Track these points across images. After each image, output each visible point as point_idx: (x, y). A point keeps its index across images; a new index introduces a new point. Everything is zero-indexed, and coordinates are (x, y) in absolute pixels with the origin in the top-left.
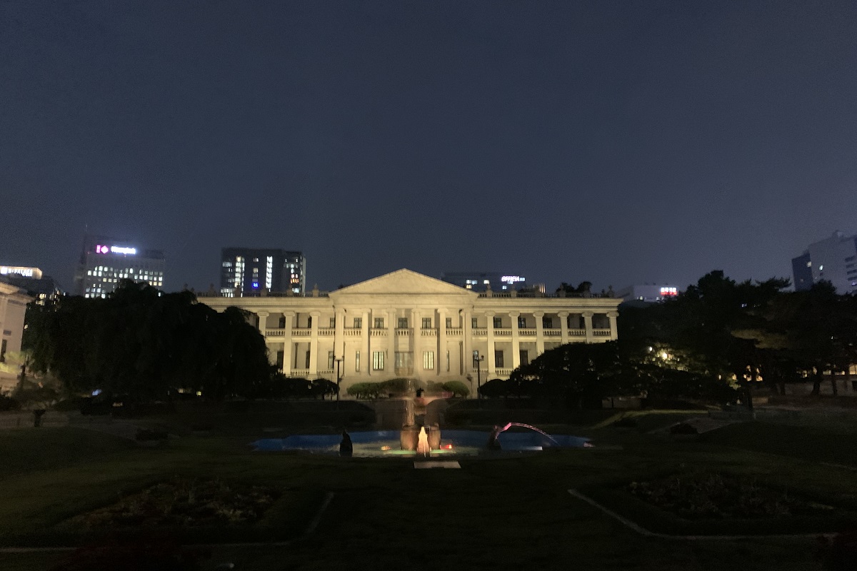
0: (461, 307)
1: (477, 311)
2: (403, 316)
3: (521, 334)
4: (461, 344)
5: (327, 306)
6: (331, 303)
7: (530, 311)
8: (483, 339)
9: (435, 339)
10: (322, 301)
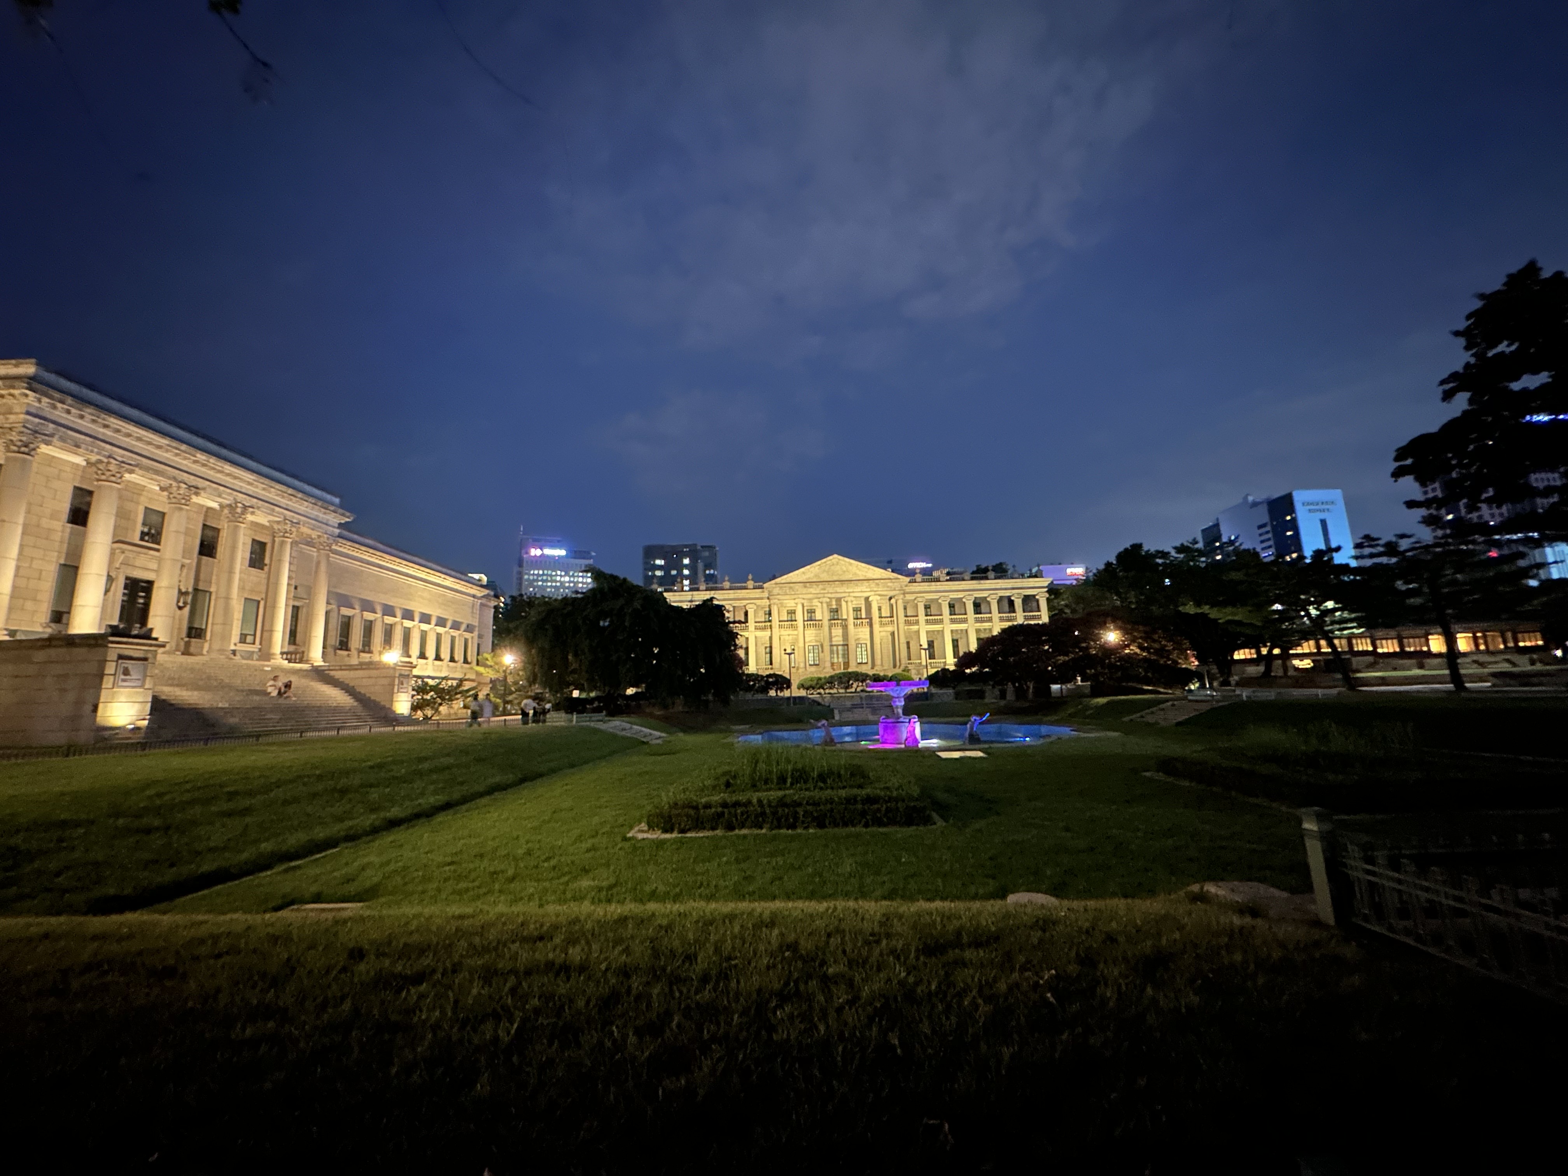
0: (891, 593)
1: (909, 597)
2: (834, 607)
3: (953, 621)
4: (893, 634)
5: (762, 599)
6: (766, 595)
7: (960, 595)
8: (915, 628)
9: (867, 629)
10: (757, 593)
